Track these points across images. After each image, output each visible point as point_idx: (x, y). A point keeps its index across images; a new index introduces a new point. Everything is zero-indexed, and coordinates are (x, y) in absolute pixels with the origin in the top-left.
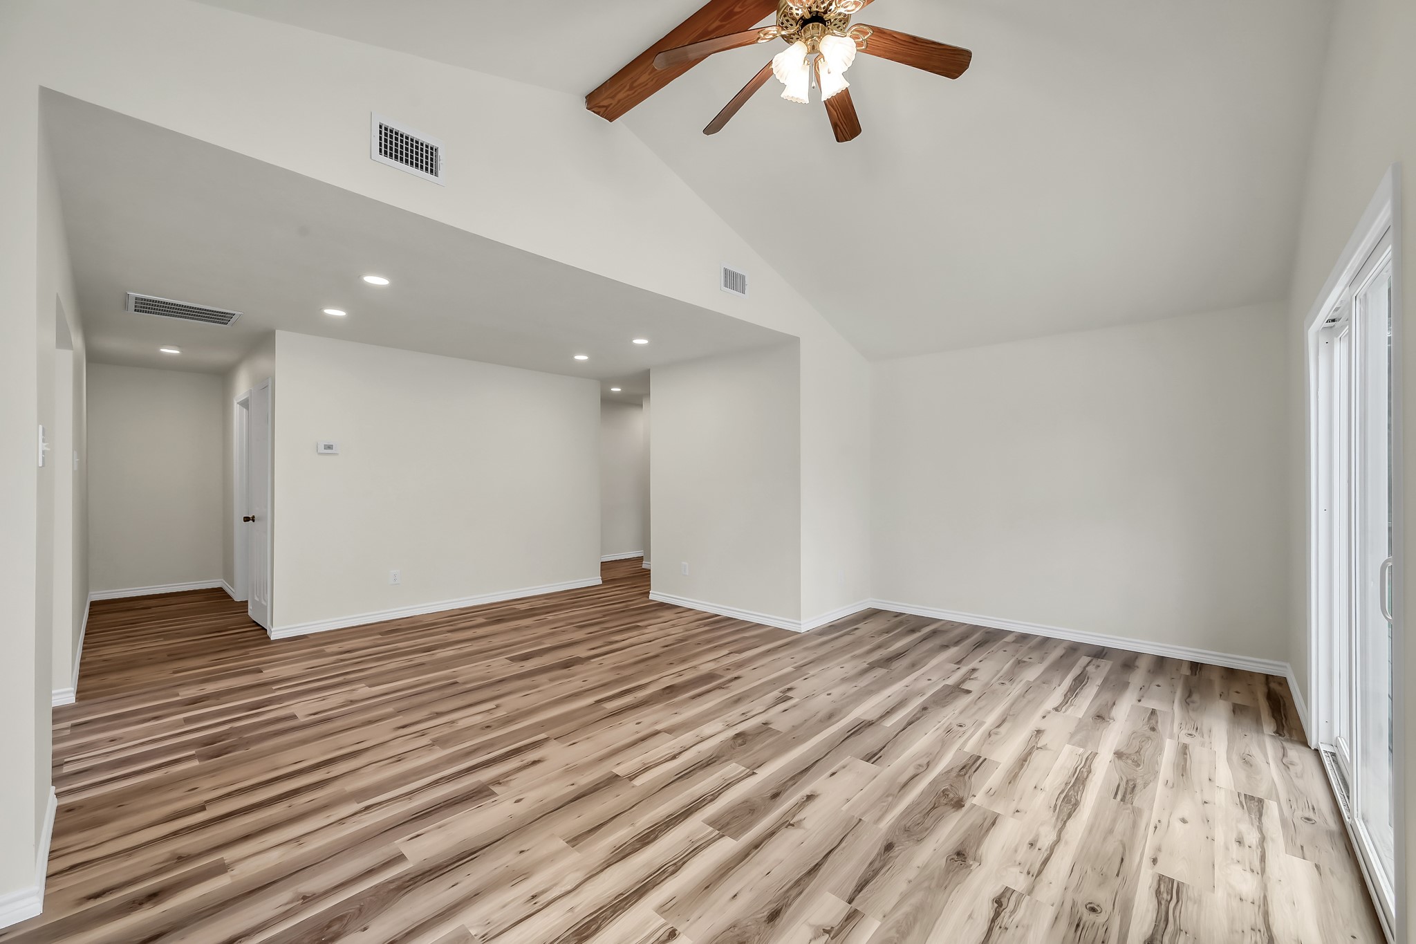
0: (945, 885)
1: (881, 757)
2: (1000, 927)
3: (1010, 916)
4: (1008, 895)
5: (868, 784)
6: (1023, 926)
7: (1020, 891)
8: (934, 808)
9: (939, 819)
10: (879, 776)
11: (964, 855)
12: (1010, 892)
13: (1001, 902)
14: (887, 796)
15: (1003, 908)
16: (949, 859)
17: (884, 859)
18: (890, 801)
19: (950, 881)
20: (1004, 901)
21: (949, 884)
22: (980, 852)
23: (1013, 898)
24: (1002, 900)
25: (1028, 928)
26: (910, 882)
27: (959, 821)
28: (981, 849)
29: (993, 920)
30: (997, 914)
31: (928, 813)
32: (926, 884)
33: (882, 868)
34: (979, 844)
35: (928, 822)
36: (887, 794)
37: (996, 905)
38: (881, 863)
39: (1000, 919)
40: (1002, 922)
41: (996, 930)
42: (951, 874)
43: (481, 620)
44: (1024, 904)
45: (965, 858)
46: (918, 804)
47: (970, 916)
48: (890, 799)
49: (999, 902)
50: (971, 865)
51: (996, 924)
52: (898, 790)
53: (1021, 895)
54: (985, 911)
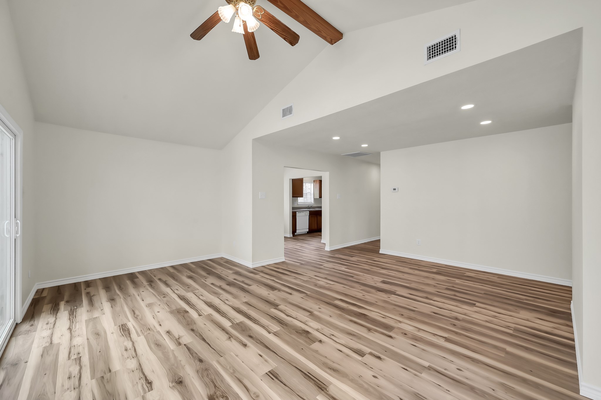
0: (171, 370)
1: (273, 379)
2: (142, 378)
3: (142, 383)
4: (149, 388)
5: (248, 367)
6: (135, 385)
7: (147, 394)
8: (215, 386)
9: (206, 385)
10: (253, 373)
11: (179, 384)
12: (150, 390)
13: (149, 384)
14: (233, 370)
15: (147, 383)
16: (181, 377)
17: (196, 358)
18: (230, 370)
19: (171, 373)
20: (149, 385)
21: (170, 372)
22: (176, 391)
23: (147, 389)
24: (150, 385)
25: (133, 386)
26: (180, 361)
27: (200, 393)
28: (177, 392)
29: (146, 377)
30: (146, 379)
31: (213, 382)
32: (176, 365)
33: (192, 356)
34: (180, 392)
35: (207, 380)
36: (235, 371)
37: (150, 381)
38: (194, 356)
39: (144, 379)
40: (143, 380)
41: (142, 376)
42: (174, 374)
43: (435, 270)
44: (141, 391)
45: (177, 383)
46: (222, 381)
47: (153, 371)
48: (232, 371)
49: (150, 383)
50: (172, 383)
51: (144, 377)
52: (237, 376)
53: (145, 393)
54: (150, 377)
